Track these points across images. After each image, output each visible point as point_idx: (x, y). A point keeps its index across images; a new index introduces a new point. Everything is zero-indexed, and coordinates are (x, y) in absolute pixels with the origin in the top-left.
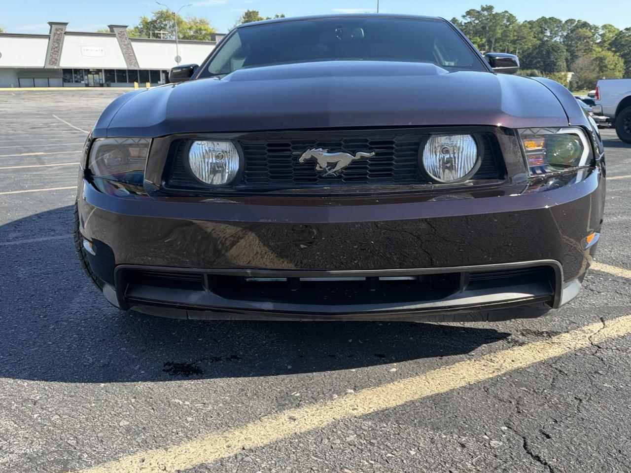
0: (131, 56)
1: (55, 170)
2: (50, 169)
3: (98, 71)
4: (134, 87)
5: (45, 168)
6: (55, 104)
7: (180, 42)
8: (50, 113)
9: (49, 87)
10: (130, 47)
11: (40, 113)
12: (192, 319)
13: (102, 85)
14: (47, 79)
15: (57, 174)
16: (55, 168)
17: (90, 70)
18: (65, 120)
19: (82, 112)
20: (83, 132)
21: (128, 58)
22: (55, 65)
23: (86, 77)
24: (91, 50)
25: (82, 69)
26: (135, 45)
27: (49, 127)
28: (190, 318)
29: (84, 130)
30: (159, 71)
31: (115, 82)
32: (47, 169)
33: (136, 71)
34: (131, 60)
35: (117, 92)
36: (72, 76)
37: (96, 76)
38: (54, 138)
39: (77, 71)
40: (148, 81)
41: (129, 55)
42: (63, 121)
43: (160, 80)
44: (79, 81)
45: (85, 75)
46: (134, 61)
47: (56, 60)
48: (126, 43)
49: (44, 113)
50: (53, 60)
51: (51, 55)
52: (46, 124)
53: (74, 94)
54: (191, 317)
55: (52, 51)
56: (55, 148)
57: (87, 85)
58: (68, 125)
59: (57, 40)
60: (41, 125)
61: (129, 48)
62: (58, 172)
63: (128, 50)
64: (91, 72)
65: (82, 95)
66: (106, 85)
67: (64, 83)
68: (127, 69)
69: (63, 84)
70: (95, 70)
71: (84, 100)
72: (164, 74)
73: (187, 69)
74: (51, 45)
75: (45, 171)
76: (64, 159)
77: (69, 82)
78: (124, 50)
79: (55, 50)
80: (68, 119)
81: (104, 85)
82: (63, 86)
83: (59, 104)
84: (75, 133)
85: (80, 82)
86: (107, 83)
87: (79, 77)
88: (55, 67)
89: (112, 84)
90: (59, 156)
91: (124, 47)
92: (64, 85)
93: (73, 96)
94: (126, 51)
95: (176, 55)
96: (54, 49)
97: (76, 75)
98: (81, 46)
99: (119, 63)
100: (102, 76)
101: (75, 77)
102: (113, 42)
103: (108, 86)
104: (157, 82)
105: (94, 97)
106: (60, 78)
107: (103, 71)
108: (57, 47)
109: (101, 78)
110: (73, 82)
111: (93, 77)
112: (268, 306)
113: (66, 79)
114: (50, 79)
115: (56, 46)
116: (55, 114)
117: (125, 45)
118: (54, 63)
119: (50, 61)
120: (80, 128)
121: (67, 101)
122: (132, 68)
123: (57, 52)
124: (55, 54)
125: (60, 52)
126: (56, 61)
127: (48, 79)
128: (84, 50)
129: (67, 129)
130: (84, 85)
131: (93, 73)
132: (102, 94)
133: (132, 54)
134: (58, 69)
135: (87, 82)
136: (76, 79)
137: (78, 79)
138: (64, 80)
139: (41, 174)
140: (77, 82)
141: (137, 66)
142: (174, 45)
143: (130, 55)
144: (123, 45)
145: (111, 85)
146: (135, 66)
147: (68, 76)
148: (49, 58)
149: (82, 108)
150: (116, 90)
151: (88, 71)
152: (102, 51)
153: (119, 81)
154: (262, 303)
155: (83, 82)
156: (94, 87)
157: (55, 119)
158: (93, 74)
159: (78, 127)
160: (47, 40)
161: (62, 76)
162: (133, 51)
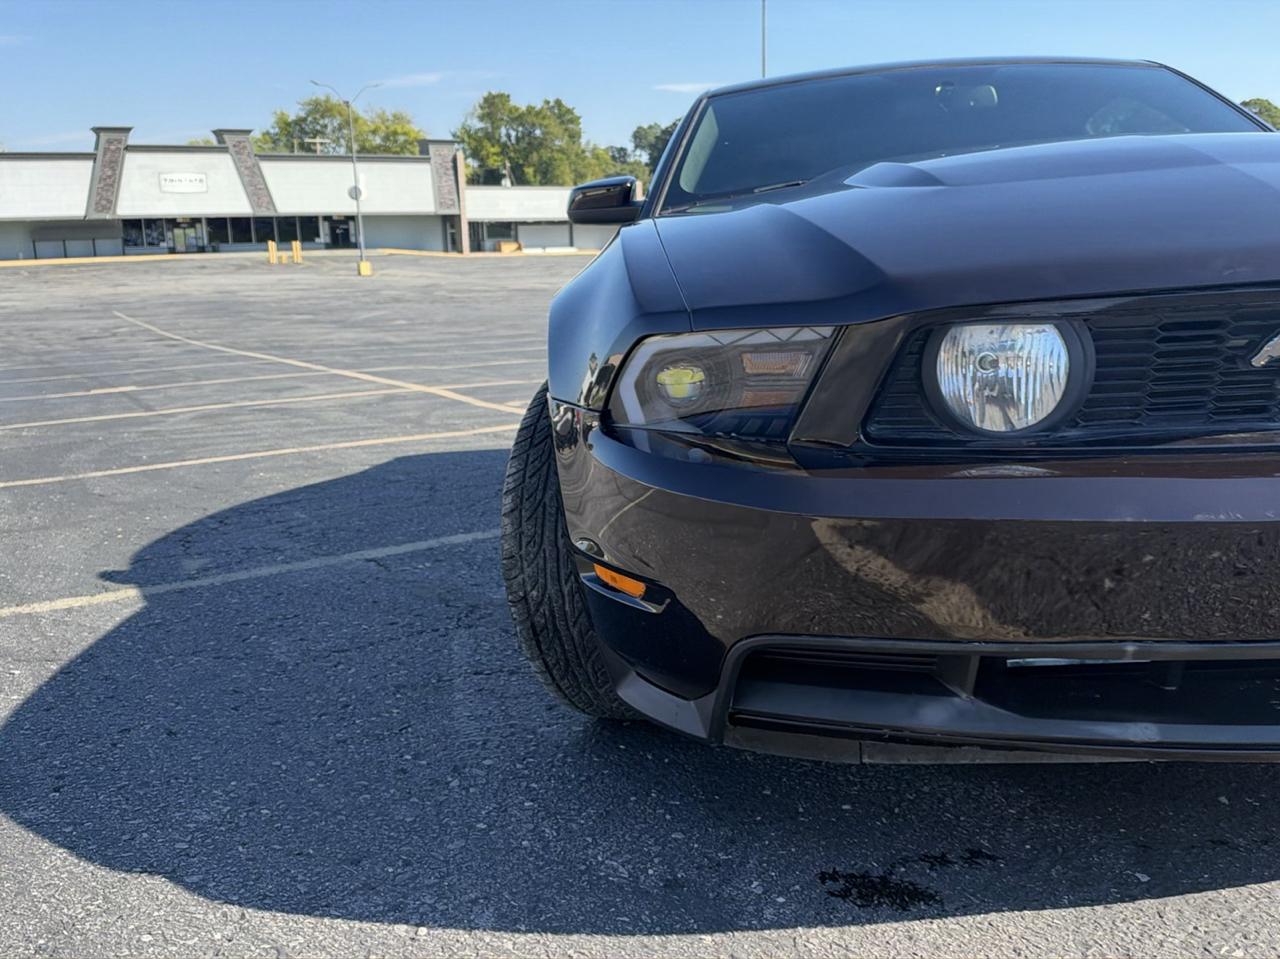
0: (260, 189)
1: (180, 422)
2: (172, 420)
3: (194, 222)
4: (267, 250)
5: (161, 418)
6: (111, 291)
7: (360, 159)
8: (106, 308)
9: (95, 255)
10: (258, 172)
11: (85, 308)
12: (872, 761)
13: (202, 250)
14: (91, 242)
15: (192, 428)
16: (182, 416)
17: (179, 221)
18: (141, 321)
19: (171, 304)
20: (188, 344)
21: (254, 194)
22: (107, 213)
23: (169, 235)
24: (180, 181)
25: (161, 220)
26: (267, 167)
27: (114, 335)
28: (866, 760)
29: (188, 338)
30: (316, 218)
31: (227, 242)
32: (164, 419)
33: (271, 218)
34: (259, 199)
35: (235, 262)
36: (141, 233)
37: (191, 232)
38: (137, 356)
39: (151, 223)
40: (296, 239)
41: (256, 187)
42: (140, 323)
43: (318, 235)
44: (156, 242)
45: (169, 229)
46: (266, 199)
47: (110, 202)
48: (249, 164)
49: (94, 308)
50: (104, 202)
51: (98, 194)
52: (105, 330)
53: (147, 269)
54: (869, 757)
55: (102, 185)
56: (151, 376)
57: (172, 251)
58: (151, 330)
59: (111, 162)
60: (96, 331)
61: (254, 172)
62: (191, 425)
63: (253, 177)
64: (180, 223)
65: (163, 271)
66: (210, 249)
67: (126, 248)
68: (251, 216)
69: (124, 250)
70: (188, 221)
71: (169, 280)
72: (326, 224)
73: (618, 189)
74: (98, 174)
75: (162, 424)
76: (188, 398)
77: (136, 245)
78: (247, 179)
79: (106, 185)
80: (148, 319)
81: (206, 249)
82: (124, 254)
83: (121, 290)
84: (174, 346)
85: (158, 245)
86: (213, 244)
87: (155, 234)
88: (108, 217)
89: (223, 246)
90: (173, 392)
91: (246, 172)
92: (126, 252)
93: (146, 272)
94: (250, 181)
95: (353, 184)
96: (105, 179)
97: (149, 232)
98: (159, 174)
99: (236, 204)
100: (203, 231)
101: (148, 235)
102: (224, 163)
103: (215, 250)
104: (314, 241)
105: (189, 274)
106: (116, 238)
107: (204, 221)
108: (110, 177)
109: (199, 235)
110: (143, 244)
111: (185, 235)
112: (1143, 731)
113: (129, 241)
114: (96, 242)
115: (109, 173)
116: (119, 311)
117: (247, 168)
118: (105, 209)
119: (97, 204)
120: (179, 335)
121: (137, 283)
122: (264, 213)
123: (112, 185)
124: (107, 191)
125: (116, 185)
126: (108, 205)
127: (94, 240)
128: (166, 180)
129: (153, 338)
130: (166, 250)
131: (183, 225)
132: (204, 267)
133: (262, 187)
134: (113, 220)
135: (171, 245)
136: (150, 240)
137: (153, 238)
138: (126, 242)
139: (160, 431)
140: (150, 244)
141: (272, 208)
142: (348, 167)
143: (259, 187)
144: (243, 169)
145: (221, 249)
146: (268, 209)
147: (134, 233)
148: (95, 198)
149: (169, 295)
150: (232, 259)
151: (173, 223)
152: (201, 181)
153: (236, 240)
154: (1128, 724)
155: (163, 245)
156: (186, 252)
157: (119, 320)
158: (184, 228)
159: (175, 334)
160: (90, 164)
161: (122, 235)
162: (264, 180)
